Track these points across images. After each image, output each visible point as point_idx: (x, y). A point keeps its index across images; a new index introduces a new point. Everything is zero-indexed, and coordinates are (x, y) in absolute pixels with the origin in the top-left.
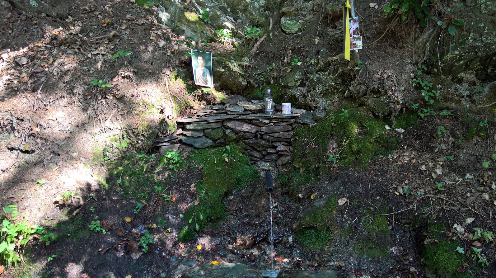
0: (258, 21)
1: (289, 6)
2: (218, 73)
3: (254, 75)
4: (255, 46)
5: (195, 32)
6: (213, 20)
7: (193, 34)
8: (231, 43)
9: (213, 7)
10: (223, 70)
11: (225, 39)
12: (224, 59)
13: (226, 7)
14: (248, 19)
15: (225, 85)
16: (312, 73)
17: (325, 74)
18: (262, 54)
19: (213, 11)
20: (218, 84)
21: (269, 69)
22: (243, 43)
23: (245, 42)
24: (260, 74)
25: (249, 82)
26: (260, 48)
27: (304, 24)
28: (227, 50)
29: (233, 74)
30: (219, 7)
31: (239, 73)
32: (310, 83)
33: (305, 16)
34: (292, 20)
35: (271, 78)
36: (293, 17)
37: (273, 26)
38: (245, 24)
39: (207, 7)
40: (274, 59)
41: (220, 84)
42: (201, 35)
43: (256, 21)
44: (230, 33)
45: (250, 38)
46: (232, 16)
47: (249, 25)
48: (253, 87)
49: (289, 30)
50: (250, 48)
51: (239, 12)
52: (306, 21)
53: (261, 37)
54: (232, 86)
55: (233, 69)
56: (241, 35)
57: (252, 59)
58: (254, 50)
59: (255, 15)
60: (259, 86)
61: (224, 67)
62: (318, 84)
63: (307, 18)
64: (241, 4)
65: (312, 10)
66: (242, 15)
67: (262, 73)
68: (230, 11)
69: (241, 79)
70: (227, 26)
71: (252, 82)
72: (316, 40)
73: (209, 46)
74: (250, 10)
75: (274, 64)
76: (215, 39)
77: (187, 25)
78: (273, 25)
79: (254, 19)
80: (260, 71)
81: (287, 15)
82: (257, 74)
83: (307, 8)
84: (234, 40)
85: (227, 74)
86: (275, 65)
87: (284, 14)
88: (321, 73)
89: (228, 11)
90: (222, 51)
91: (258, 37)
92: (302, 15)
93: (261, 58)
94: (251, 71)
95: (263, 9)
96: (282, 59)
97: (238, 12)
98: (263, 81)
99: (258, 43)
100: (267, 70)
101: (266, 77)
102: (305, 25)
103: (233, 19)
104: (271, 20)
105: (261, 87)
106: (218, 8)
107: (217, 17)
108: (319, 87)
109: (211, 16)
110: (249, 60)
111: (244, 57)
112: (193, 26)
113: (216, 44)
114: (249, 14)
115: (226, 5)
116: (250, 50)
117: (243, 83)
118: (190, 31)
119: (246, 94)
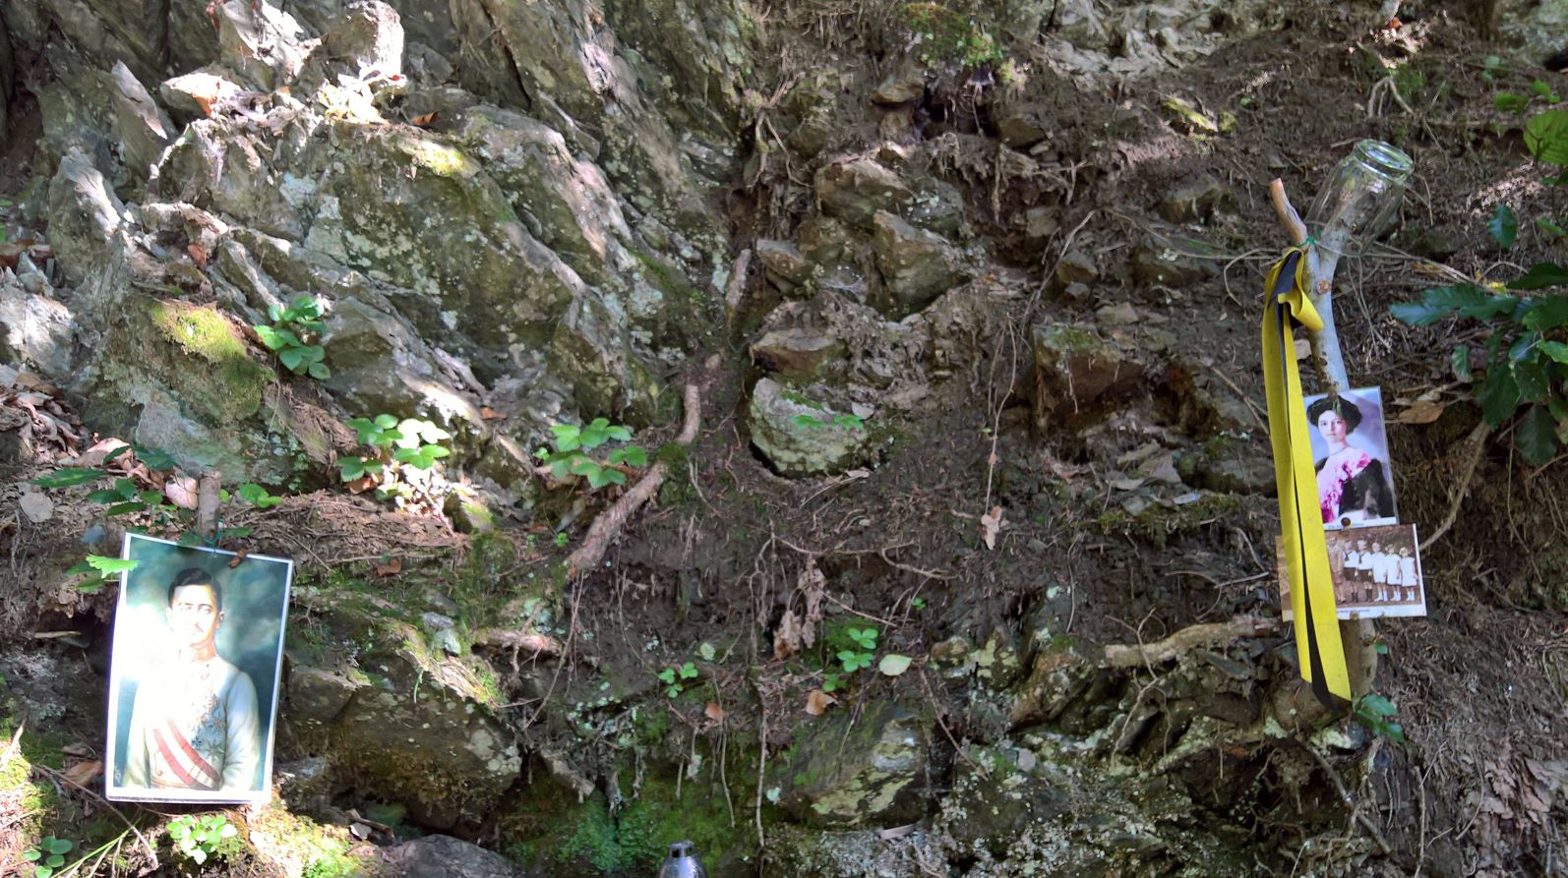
0: (618, 392)
1: (801, 325)
2: (325, 701)
3: (572, 715)
4: (595, 530)
5: (210, 422)
6: (347, 366)
7: (195, 430)
8: (441, 502)
9: (356, 290)
10: (361, 680)
11: (402, 478)
12: (381, 603)
13: (438, 301)
14: (563, 377)
15: (365, 773)
16: (987, 737)
17: (1073, 754)
18: (637, 580)
19: (348, 313)
20: (314, 769)
21: (677, 677)
22: (518, 505)
23: (529, 504)
24: (614, 710)
25: (532, 761)
26: (626, 546)
27: (882, 424)
28: (405, 547)
29: (433, 707)
30: (394, 300)
31: (470, 700)
32: (973, 807)
33: (885, 385)
34: (814, 399)
35: (687, 743)
36: (818, 387)
37: (701, 426)
38: (542, 402)
39: (316, 289)
40: (707, 615)
41: (334, 769)
42: (243, 440)
43: (609, 392)
44: (441, 443)
45: (568, 481)
46: (468, 354)
47: (566, 408)
48: (558, 793)
49: (796, 451)
50: (560, 540)
51: (512, 337)
52: (893, 412)
53: (634, 479)
54: (416, 781)
55: (436, 675)
56: (511, 458)
57: (568, 611)
58: (587, 555)
59: (606, 358)
60: (602, 785)
61: (374, 656)
62: (1032, 816)
63: (903, 397)
64: (524, 296)
65: (927, 358)
66: (526, 353)
67: (628, 702)
68: (460, 326)
69: (482, 741)
70: (428, 401)
71: (559, 767)
72: (985, 519)
73: (285, 516)
74: (577, 328)
75: (707, 650)
76: (338, 477)
77: (160, 377)
78: (706, 421)
79: (594, 381)
80: (614, 688)
81: (786, 371)
82: (596, 710)
83: (895, 346)
84: (464, 488)
85: (385, 708)
86: (719, 654)
87: (767, 366)
88: (1050, 741)
89: (443, 325)
90: (370, 551)
91: (620, 480)
92: (869, 376)
93: (632, 606)
94: (560, 692)
95: (646, 337)
96: (763, 617)
97: (504, 335)
98: (631, 753)
99: (617, 514)
100: (664, 684)
101: (653, 729)
102: (891, 431)
103: (473, 369)
104: (692, 392)
105: (617, 796)
106: (384, 302)
107: (371, 348)
108: (1038, 839)
109: (334, 342)
110: (552, 619)
111: (515, 596)
112: (196, 383)
113: (340, 502)
114: (567, 346)
115: (434, 288)
116: (562, 553)
117: (493, 766)
118: (171, 411)
119: (510, 835)
